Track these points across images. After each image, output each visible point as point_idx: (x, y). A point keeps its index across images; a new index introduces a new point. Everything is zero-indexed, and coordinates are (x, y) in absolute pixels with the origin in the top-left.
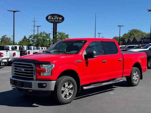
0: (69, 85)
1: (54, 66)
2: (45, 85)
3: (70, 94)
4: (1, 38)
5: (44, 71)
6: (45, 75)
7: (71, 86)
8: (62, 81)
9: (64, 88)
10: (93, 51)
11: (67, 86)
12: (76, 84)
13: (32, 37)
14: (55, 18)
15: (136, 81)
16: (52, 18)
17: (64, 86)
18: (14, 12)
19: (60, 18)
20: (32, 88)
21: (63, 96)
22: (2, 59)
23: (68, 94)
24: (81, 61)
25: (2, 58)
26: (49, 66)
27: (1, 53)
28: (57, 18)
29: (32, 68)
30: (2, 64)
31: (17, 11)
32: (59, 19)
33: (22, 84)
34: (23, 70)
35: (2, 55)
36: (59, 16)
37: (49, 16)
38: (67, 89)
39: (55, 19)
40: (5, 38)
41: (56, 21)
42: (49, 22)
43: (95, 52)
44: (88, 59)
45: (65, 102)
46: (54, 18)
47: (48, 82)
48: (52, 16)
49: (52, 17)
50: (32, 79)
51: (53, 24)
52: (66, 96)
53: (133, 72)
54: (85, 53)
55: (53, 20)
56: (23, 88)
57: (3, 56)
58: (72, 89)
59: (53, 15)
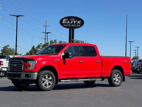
0: (49, 77)
1: (37, 62)
2: (30, 76)
3: (49, 84)
4: (3, 49)
5: (29, 66)
6: (30, 68)
7: (50, 78)
8: (42, 74)
9: (44, 79)
10: (69, 53)
11: (47, 78)
12: (54, 77)
13: (41, 47)
14: (72, 21)
15: (118, 82)
16: (67, 22)
17: (45, 78)
18: (18, 16)
19: (79, 22)
20: (21, 77)
21: (44, 84)
22: (2, 68)
23: (47, 84)
24: (59, 60)
25: (2, 66)
26: (34, 62)
27: (1, 62)
28: (75, 22)
29: (22, 63)
30: (1, 74)
31: (20, 16)
32: (76, 23)
33: (15, 75)
34: (15, 65)
35: (2, 63)
36: (77, 19)
37: (64, 20)
38: (47, 80)
39: (71, 23)
40: (8, 48)
41: (72, 25)
42: (64, 27)
43: (70, 53)
44: (66, 59)
45: (45, 89)
46: (70, 21)
47: (32, 73)
48: (67, 19)
49: (69, 20)
50: (21, 72)
51: (69, 29)
52: (46, 85)
53: (113, 74)
54: (63, 54)
55: (69, 24)
56: (15, 78)
57: (3, 65)
58: (51, 80)
59: (69, 18)
